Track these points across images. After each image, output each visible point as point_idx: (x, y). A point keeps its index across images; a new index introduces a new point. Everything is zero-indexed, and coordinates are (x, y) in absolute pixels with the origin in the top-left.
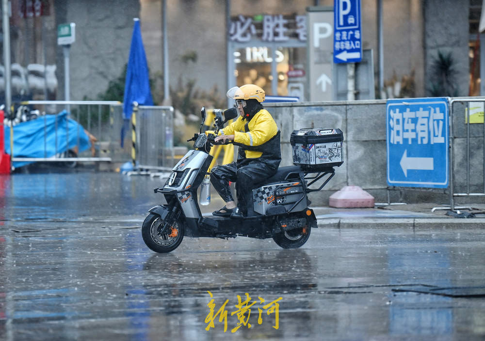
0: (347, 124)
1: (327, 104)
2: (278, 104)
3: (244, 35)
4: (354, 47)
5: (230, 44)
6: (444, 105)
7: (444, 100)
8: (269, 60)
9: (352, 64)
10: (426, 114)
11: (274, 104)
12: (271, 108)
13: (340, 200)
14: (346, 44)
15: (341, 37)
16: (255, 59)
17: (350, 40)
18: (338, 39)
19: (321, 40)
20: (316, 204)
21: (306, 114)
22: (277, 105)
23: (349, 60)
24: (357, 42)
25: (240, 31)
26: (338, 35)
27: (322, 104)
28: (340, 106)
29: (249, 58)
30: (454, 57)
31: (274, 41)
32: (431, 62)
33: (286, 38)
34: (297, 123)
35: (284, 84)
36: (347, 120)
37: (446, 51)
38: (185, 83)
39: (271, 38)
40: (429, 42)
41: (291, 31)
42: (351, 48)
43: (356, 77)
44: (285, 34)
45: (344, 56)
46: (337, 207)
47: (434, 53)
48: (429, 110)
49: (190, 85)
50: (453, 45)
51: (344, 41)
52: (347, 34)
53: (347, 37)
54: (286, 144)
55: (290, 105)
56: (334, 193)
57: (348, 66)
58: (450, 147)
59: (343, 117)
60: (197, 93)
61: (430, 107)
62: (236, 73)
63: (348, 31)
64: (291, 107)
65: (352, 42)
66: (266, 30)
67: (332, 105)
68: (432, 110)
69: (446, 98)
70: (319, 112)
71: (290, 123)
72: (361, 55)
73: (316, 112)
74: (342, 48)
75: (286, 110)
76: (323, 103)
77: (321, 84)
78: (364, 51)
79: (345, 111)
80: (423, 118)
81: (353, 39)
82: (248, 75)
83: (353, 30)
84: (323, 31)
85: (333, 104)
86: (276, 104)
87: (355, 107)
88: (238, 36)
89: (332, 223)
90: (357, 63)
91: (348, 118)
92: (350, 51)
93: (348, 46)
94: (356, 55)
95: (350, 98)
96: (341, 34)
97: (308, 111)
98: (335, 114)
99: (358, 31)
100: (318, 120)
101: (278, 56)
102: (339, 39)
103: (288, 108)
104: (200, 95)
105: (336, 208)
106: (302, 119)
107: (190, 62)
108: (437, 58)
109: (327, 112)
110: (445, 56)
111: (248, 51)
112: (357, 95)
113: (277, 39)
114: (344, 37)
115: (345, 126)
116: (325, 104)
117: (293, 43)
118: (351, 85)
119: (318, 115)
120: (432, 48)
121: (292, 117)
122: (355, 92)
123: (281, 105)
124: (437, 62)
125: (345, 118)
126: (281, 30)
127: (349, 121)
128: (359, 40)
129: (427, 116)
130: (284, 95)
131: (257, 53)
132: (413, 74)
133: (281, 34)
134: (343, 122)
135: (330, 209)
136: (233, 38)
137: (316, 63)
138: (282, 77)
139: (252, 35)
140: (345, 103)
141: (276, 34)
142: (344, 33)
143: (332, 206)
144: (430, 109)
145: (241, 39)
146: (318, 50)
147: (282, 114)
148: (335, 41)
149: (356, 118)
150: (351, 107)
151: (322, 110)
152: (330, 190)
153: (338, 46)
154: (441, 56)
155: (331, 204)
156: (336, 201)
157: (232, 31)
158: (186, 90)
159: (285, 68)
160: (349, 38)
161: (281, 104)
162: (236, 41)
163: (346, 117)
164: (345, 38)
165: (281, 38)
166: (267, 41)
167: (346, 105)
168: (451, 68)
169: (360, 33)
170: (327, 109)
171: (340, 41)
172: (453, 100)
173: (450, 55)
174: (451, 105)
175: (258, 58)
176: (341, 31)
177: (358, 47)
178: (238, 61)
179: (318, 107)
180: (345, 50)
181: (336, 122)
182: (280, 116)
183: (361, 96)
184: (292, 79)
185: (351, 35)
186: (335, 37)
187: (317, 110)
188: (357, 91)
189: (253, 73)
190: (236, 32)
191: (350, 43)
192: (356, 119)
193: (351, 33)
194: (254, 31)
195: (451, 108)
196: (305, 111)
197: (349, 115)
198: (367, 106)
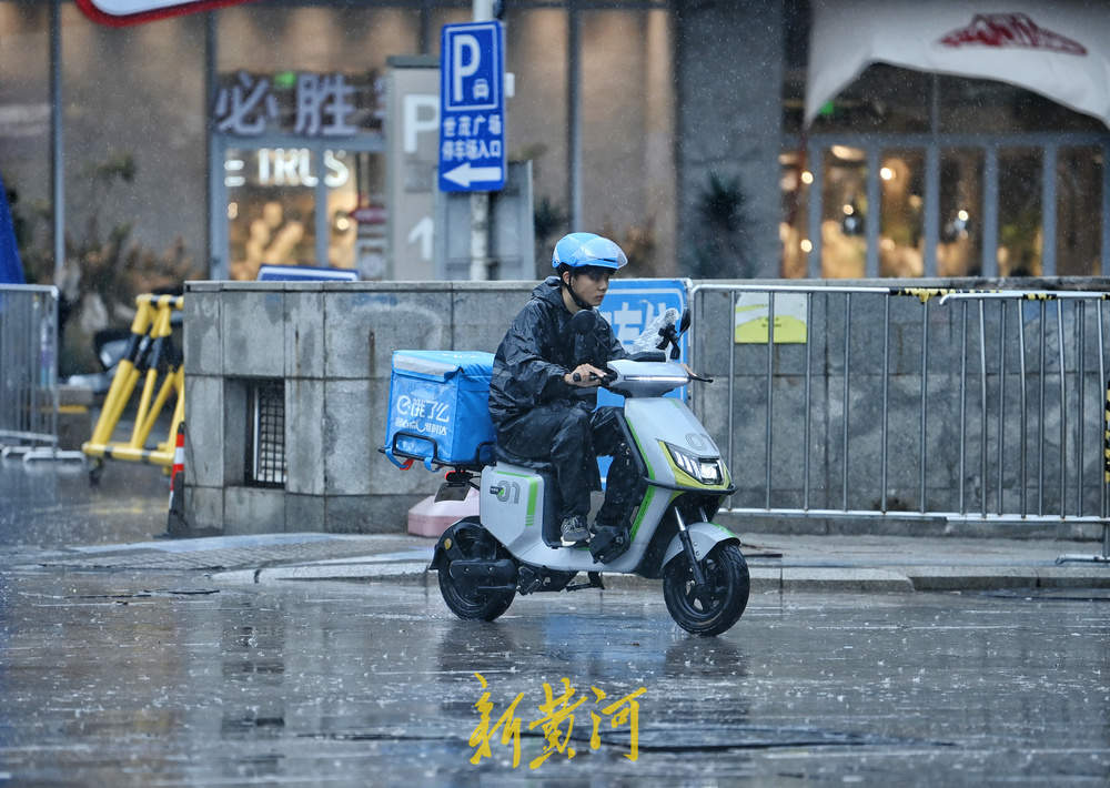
0: (453, 338)
1: (405, 287)
2: (289, 285)
3: (250, 119)
4: (487, 155)
5: (215, 141)
6: (676, 296)
7: (676, 285)
8: (311, 181)
9: (481, 194)
10: (636, 316)
11: (279, 284)
12: (274, 295)
13: (433, 517)
14: (468, 146)
15: (457, 129)
16: (279, 179)
17: (478, 138)
18: (449, 133)
19: (420, 136)
20: (378, 527)
21: (355, 309)
22: (288, 288)
23: (476, 187)
24: (495, 143)
25: (240, 111)
26: (450, 124)
27: (394, 288)
28: (436, 294)
29: (263, 176)
30: (747, 185)
31: (319, 136)
32: (692, 199)
33: (350, 131)
34: (333, 331)
35: (349, 239)
36: (452, 327)
37: (727, 171)
38: (105, 232)
39: (313, 130)
40: (691, 151)
41: (364, 112)
42: (480, 155)
43: (490, 226)
44: (347, 120)
45: (462, 176)
46: (425, 534)
47: (699, 177)
48: (644, 308)
49: (119, 238)
50: (745, 159)
51: (464, 139)
52: (472, 123)
53: (471, 129)
54: (307, 382)
55: (318, 288)
56: (419, 502)
57: (474, 200)
58: (690, 398)
59: (444, 321)
60: (134, 256)
61: (645, 301)
62: (233, 210)
63: (473, 115)
64: (320, 292)
65: (482, 143)
66: (303, 110)
67: (419, 291)
68: (650, 308)
69: (682, 280)
70: (388, 307)
71: (318, 332)
72: (502, 176)
73: (379, 307)
74: (460, 155)
75: (309, 299)
76: (397, 285)
77: (419, 240)
78: (512, 164)
79: (449, 306)
80: (628, 326)
81: (485, 135)
82: (261, 216)
83: (487, 114)
84: (424, 113)
85: (419, 287)
86: (284, 284)
87: (473, 295)
88: (235, 122)
89: (408, 572)
90: (494, 195)
91: (455, 322)
92: (476, 164)
93: (473, 151)
94: (492, 174)
95: (477, 276)
96: (458, 123)
97: (362, 304)
98: (425, 311)
99: (497, 117)
100: (385, 325)
101: (334, 173)
102: (452, 135)
103: (314, 296)
104: (140, 263)
105: (423, 536)
106: (346, 322)
107: (119, 181)
108: (708, 189)
109: (407, 306)
110: (724, 182)
111: (264, 157)
112: (493, 269)
113: (328, 131)
114: (465, 131)
115: (450, 341)
116: (400, 288)
117: (368, 142)
118: (478, 243)
119: (386, 314)
120: (697, 164)
121: (322, 316)
122: (489, 261)
123: (298, 288)
124: (706, 198)
125: (449, 323)
126: (339, 110)
127: (458, 330)
128: (499, 137)
129: (639, 322)
130: (343, 266)
131: (285, 165)
132: (650, 223)
133: (339, 120)
134: (443, 332)
135: (409, 539)
136: (223, 126)
137: (410, 190)
138: (343, 224)
139: (269, 121)
140: (450, 287)
141: (328, 120)
142: (465, 120)
143: (415, 531)
144: (645, 306)
145: (242, 129)
146: (413, 160)
147: (298, 308)
148: (443, 138)
149: (476, 323)
150: (462, 296)
151: (394, 302)
152: (410, 495)
153: (449, 151)
154: (715, 183)
155: (412, 527)
156: (423, 520)
157: (221, 110)
158: (106, 248)
159: (349, 201)
160: (476, 132)
161: (298, 285)
162: (230, 131)
163: (452, 319)
164: (467, 133)
165: (338, 129)
166: (304, 134)
167: (452, 291)
168: (740, 210)
169: (501, 120)
170: (407, 300)
171: (455, 139)
172: (698, 287)
173: (736, 183)
174: (692, 298)
175: (285, 174)
176: (457, 115)
177: (498, 154)
178: (234, 181)
179: (386, 294)
180: (465, 160)
181: (427, 333)
182: (293, 313)
183: (503, 271)
184: (367, 230)
185: (481, 125)
186: (442, 129)
187: (383, 300)
188: (494, 260)
189: (273, 211)
190: (229, 113)
191: (478, 146)
192: (475, 327)
193: (480, 119)
194: (273, 108)
195: (692, 303)
196: (354, 303)
197: (457, 314)
198: (501, 294)
